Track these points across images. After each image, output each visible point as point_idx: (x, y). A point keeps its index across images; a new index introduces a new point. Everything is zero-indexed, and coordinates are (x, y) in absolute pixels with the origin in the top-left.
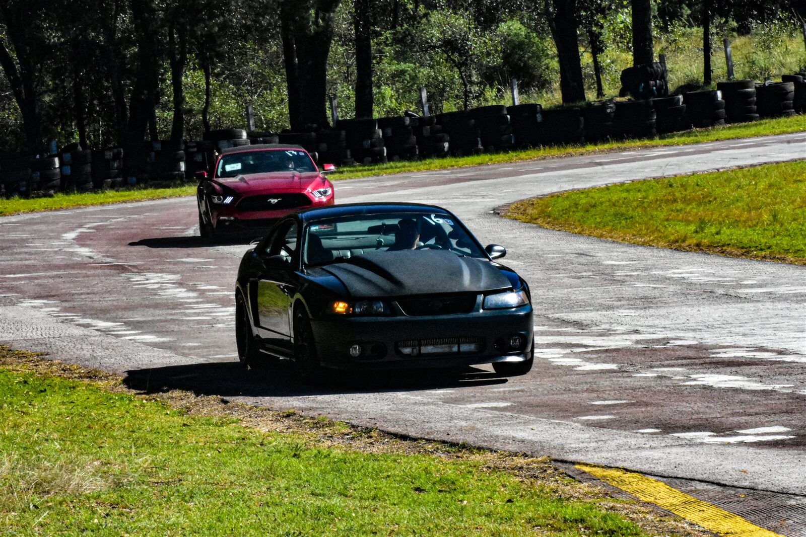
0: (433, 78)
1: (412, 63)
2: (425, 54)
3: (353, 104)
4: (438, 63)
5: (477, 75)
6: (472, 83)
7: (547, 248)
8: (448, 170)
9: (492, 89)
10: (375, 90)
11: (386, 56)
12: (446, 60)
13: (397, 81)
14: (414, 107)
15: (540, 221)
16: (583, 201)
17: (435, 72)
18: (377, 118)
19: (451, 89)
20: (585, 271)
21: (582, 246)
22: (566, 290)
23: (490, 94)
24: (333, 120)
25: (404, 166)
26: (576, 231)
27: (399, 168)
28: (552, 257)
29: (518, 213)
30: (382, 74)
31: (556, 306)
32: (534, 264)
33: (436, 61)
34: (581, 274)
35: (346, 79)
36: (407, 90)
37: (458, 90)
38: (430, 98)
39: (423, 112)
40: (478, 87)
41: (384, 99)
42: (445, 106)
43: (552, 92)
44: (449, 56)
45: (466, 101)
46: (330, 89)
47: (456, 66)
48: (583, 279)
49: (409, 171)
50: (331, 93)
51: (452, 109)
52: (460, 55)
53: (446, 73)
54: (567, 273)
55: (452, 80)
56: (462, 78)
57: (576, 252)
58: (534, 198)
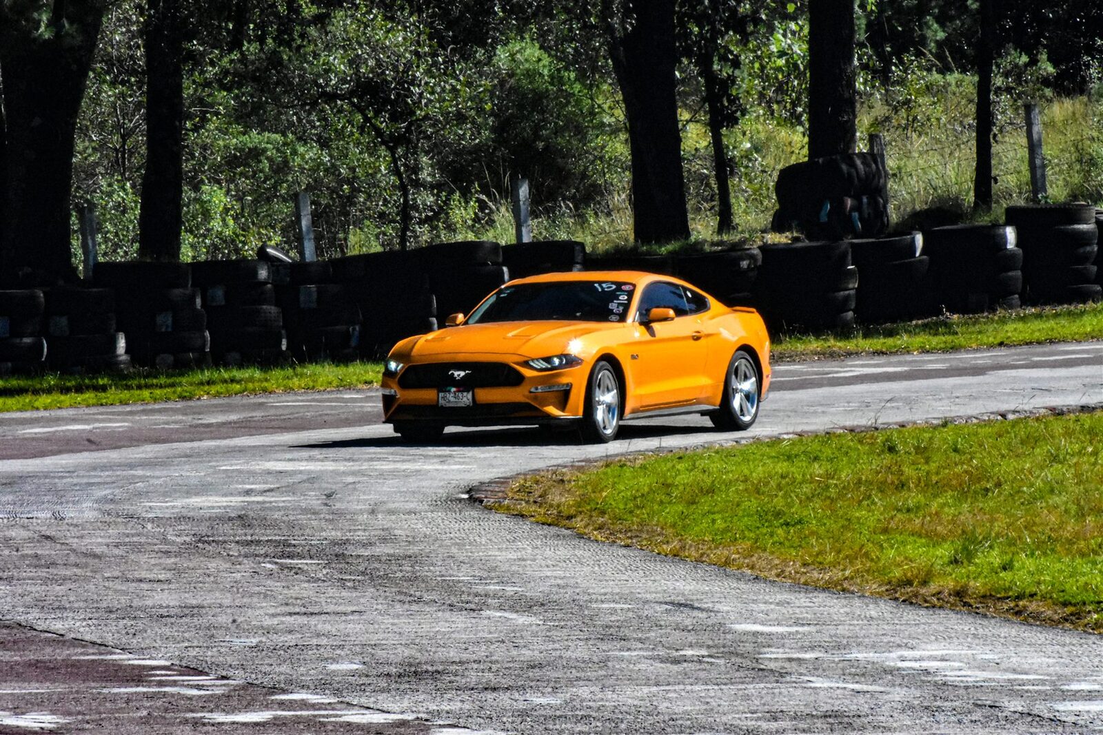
0: (326, 170)
1: (276, 132)
2: (309, 113)
3: (133, 229)
4: (340, 134)
5: (432, 166)
6: (418, 184)
7: (597, 589)
8: (359, 391)
9: (467, 202)
10: (187, 193)
11: (217, 114)
12: (361, 129)
13: (241, 174)
14: (278, 239)
15: (579, 523)
16: (684, 478)
17: (331, 156)
18: (189, 260)
19: (369, 197)
20: (691, 646)
21: (680, 585)
22: (646, 690)
23: (462, 213)
24: (86, 262)
25: (251, 379)
26: (667, 548)
27: (239, 382)
28: (611, 611)
29: (527, 502)
30: (205, 158)
31: (623, 726)
32: (569, 623)
33: (336, 130)
34: (682, 653)
35: (118, 164)
36: (264, 197)
37: (385, 200)
38: (316, 217)
39: (302, 253)
40: (433, 195)
41: (207, 215)
42: (352, 239)
43: (609, 214)
44: (367, 119)
45: (405, 229)
46: (78, 187)
47: (383, 143)
48: (685, 665)
49: (265, 390)
50: (81, 197)
51: (369, 247)
52: (394, 118)
53: (358, 160)
54: (647, 649)
55: (373, 176)
56: (397, 172)
57: (668, 599)
58: (565, 467)
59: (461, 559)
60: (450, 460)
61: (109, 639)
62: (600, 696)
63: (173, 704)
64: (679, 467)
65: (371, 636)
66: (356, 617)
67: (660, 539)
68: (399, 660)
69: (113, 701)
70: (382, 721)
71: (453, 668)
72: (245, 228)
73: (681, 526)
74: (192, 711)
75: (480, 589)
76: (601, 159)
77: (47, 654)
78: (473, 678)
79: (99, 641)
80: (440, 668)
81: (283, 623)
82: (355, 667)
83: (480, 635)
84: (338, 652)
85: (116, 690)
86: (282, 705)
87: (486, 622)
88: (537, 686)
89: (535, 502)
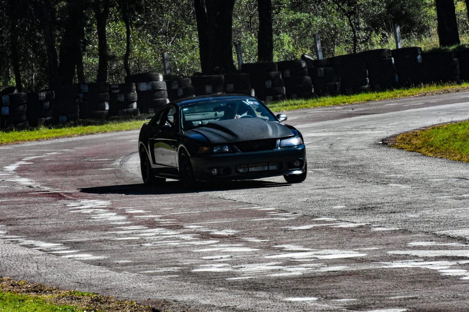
0: (325, 26)
1: (306, 12)
2: (318, 5)
3: (256, 51)
4: (330, 12)
5: (364, 22)
6: (359, 29)
7: (430, 174)
8: (341, 106)
9: (378, 35)
10: (275, 37)
11: (284, 7)
12: (337, 10)
13: (294, 29)
14: (309, 51)
15: (423, 150)
16: (461, 132)
17: (327, 20)
18: (277, 61)
19: (341, 35)
20: (466, 193)
21: (461, 171)
22: (450, 210)
23: (376, 39)
24: (239, 63)
25: (301, 104)
26: (456, 158)
27: (297, 105)
28: (436, 181)
29: (404, 143)
30: (280, 23)
31: (442, 224)
32: (421, 187)
33: (328, 11)
34: (463, 196)
35: (249, 27)
36: (303, 37)
37: (347, 36)
38: (322, 44)
39: (318, 56)
40: (365, 33)
41: (282, 44)
42: (336, 50)
43: (430, 36)
44: (339, 6)
45: (355, 45)
46: (235, 36)
47: (346, 14)
48: (464, 200)
49: (306, 107)
50: (236, 40)
51: (343, 53)
52: (349, 5)
53: (337, 21)
54: (450, 195)
55: (342, 27)
56: (351, 25)
57: (457, 177)
58: (417, 130)
59: (380, 165)
60: (375, 130)
61: (253, 201)
62: (433, 213)
63: (277, 224)
64: (459, 128)
65: (349, 195)
66: (343, 188)
67: (453, 154)
68: (359, 203)
69: (255, 224)
70: (353, 226)
71: (379, 205)
72: (297, 48)
73: (461, 149)
74: (284, 226)
75: (388, 176)
76: (426, 16)
77: (230, 208)
78: (386, 209)
79: (249, 202)
80: (374, 206)
81: (316, 192)
82: (343, 207)
83: (389, 193)
84: (336, 202)
85: (256, 220)
86: (317, 222)
87: (390, 188)
88: (410, 210)
89: (407, 144)
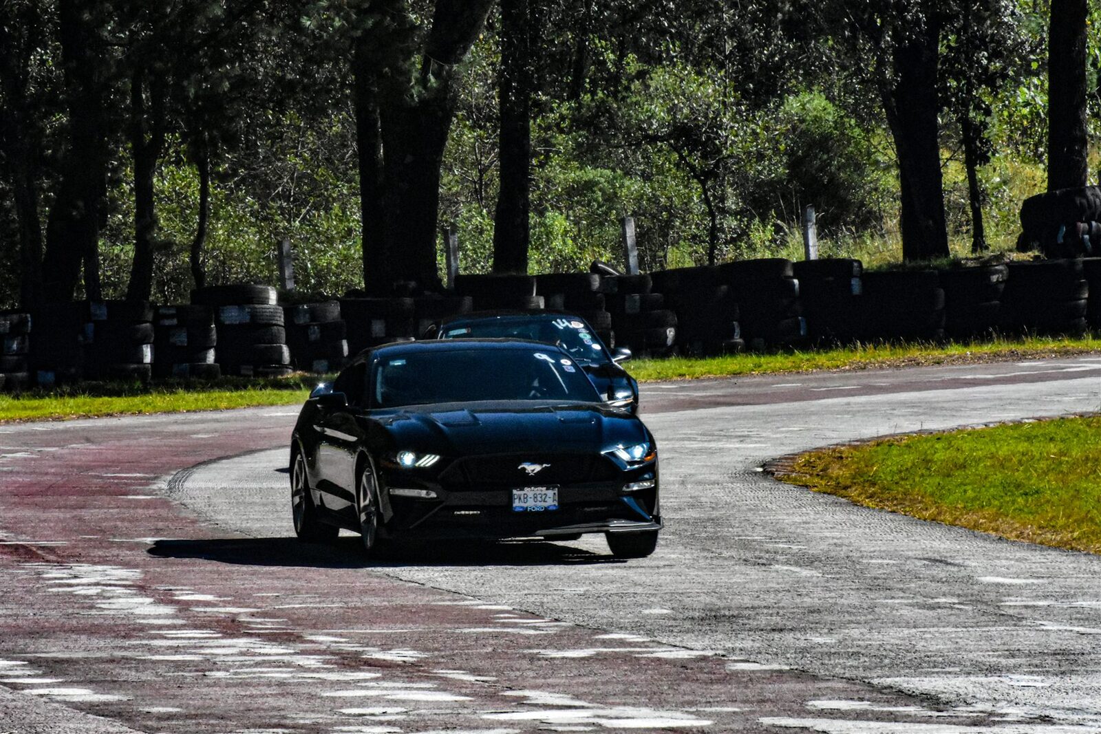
0: (649, 200)
2: (634, 152)
3: (490, 245)
4: (661, 171)
5: (736, 196)
6: (724, 211)
7: (867, 547)
8: (673, 383)
9: (765, 226)
10: (533, 218)
11: (558, 152)
12: (677, 165)
13: (578, 203)
14: (609, 255)
15: (853, 492)
16: (940, 456)
17: (653, 189)
18: (535, 273)
19: (684, 222)
20: (944, 595)
21: (936, 544)
22: (906, 631)
23: (761, 235)
24: (449, 274)
26: (925, 513)
28: (878, 565)
29: (811, 475)
30: (548, 188)
31: (887, 661)
32: (843, 576)
33: (657, 166)
34: (936, 600)
35: (477, 194)
36: (598, 221)
37: (697, 224)
38: (641, 238)
39: (628, 267)
40: (736, 220)
42: (669, 255)
43: (882, 236)
44: (682, 157)
45: (713, 247)
46: (445, 213)
47: (695, 177)
48: (939, 611)
50: (446, 221)
51: (684, 262)
52: (704, 157)
53: (675, 191)
54: (908, 598)
55: (686, 204)
56: (707, 201)
57: (926, 556)
58: (844, 445)
59: (756, 521)
60: (748, 440)
61: (462, 588)
62: (868, 636)
63: (514, 642)
64: (937, 446)
65: (679, 586)
66: (667, 570)
67: (921, 505)
68: (702, 606)
69: (465, 640)
70: (686, 657)
71: (746, 613)
72: (582, 248)
73: (938, 496)
74: (530, 648)
75: (770, 546)
76: (876, 189)
77: (410, 600)
78: (763, 621)
79: (453, 590)
80: (736, 613)
81: (606, 575)
82: (665, 611)
83: (770, 585)
84: (652, 599)
85: (466, 631)
86: (604, 643)
87: (774, 574)
88: (814, 627)
89: (818, 475)
